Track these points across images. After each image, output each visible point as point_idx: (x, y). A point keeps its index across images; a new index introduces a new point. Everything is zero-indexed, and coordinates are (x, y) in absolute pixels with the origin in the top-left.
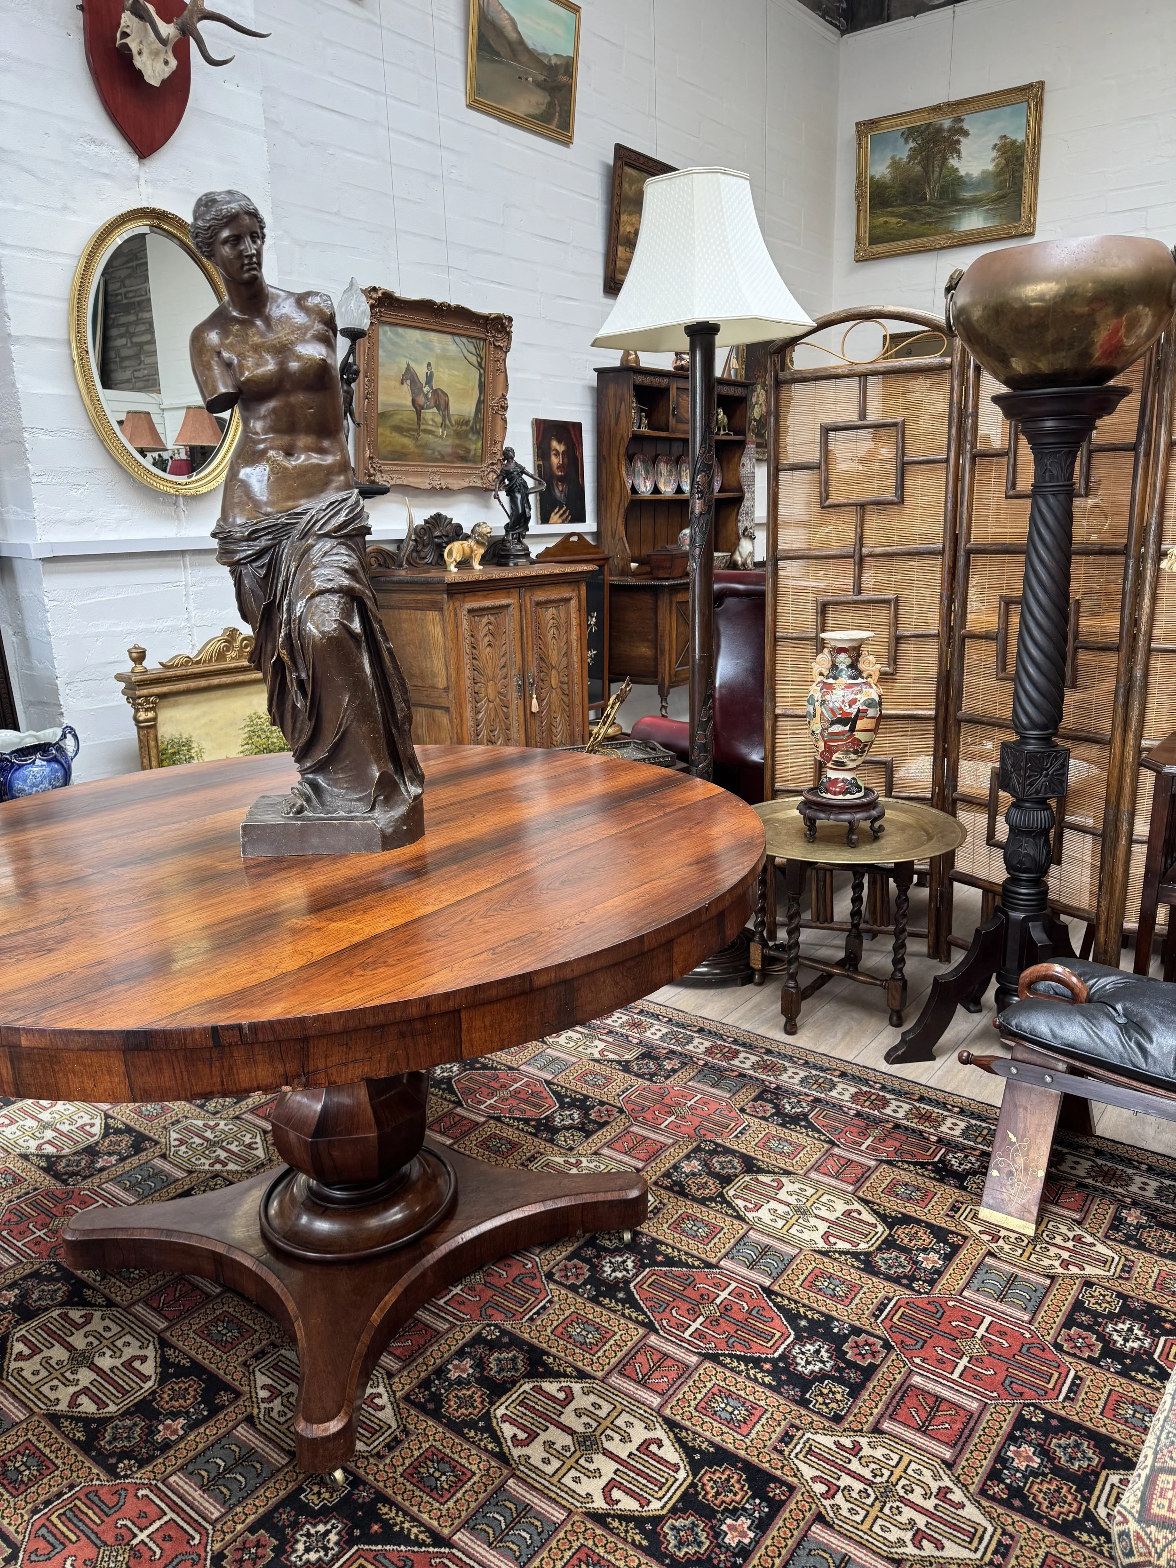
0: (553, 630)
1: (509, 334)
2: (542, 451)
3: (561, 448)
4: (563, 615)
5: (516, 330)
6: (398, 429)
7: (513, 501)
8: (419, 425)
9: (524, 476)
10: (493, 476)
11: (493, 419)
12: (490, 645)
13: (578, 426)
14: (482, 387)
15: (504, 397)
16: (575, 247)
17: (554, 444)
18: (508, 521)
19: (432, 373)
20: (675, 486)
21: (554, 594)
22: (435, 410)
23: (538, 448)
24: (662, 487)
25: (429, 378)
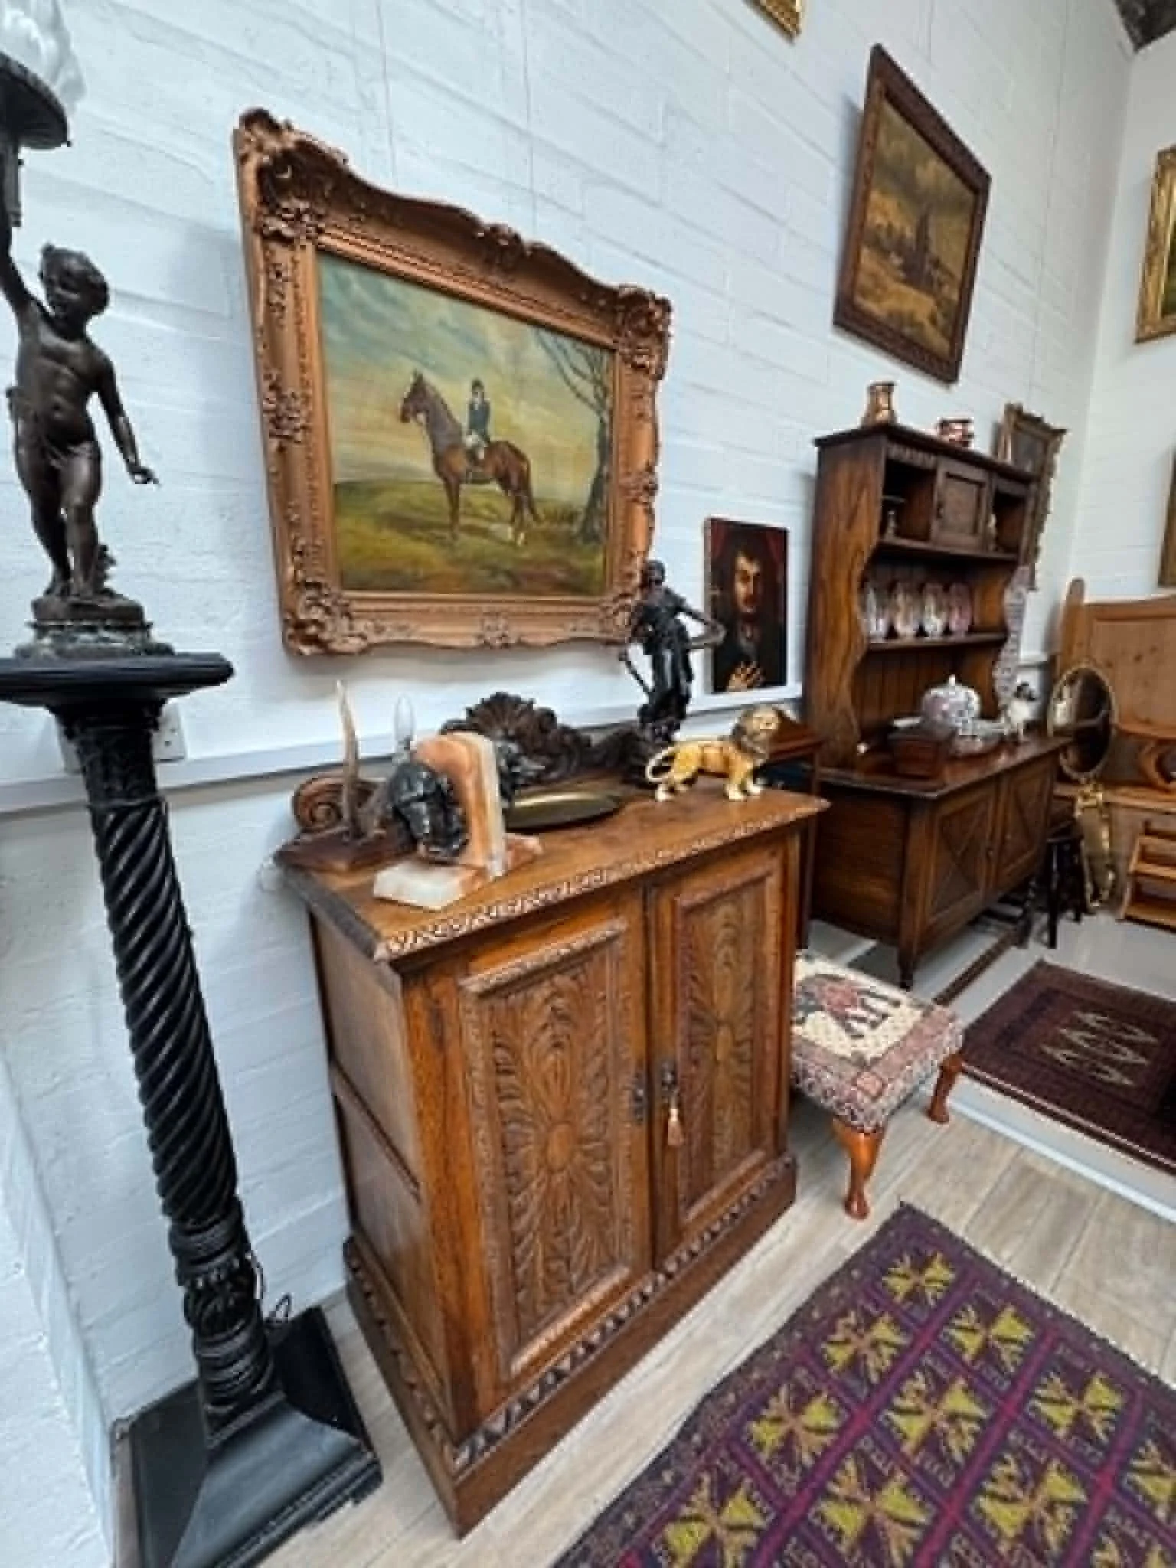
0: (729, 949)
1: (662, 338)
2: (720, 573)
3: (753, 569)
4: (748, 913)
5: (677, 327)
6: (401, 523)
7: (657, 666)
8: (454, 514)
9: (682, 618)
10: (622, 618)
11: (628, 514)
12: (557, 1045)
13: (781, 535)
14: (605, 448)
15: (650, 469)
16: (793, 233)
17: (742, 562)
18: (644, 700)
19: (485, 409)
20: (917, 626)
21: (729, 877)
22: (495, 487)
23: (714, 567)
24: (899, 627)
25: (480, 416)
